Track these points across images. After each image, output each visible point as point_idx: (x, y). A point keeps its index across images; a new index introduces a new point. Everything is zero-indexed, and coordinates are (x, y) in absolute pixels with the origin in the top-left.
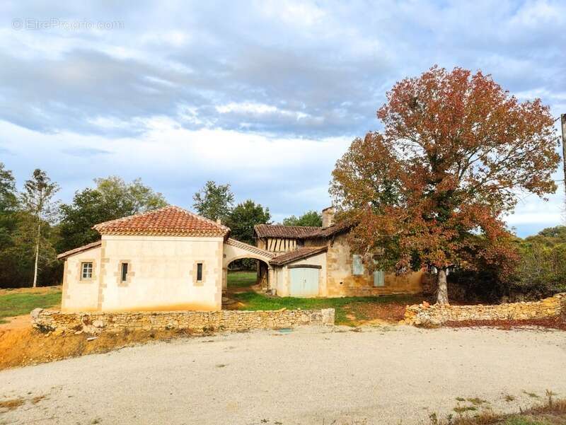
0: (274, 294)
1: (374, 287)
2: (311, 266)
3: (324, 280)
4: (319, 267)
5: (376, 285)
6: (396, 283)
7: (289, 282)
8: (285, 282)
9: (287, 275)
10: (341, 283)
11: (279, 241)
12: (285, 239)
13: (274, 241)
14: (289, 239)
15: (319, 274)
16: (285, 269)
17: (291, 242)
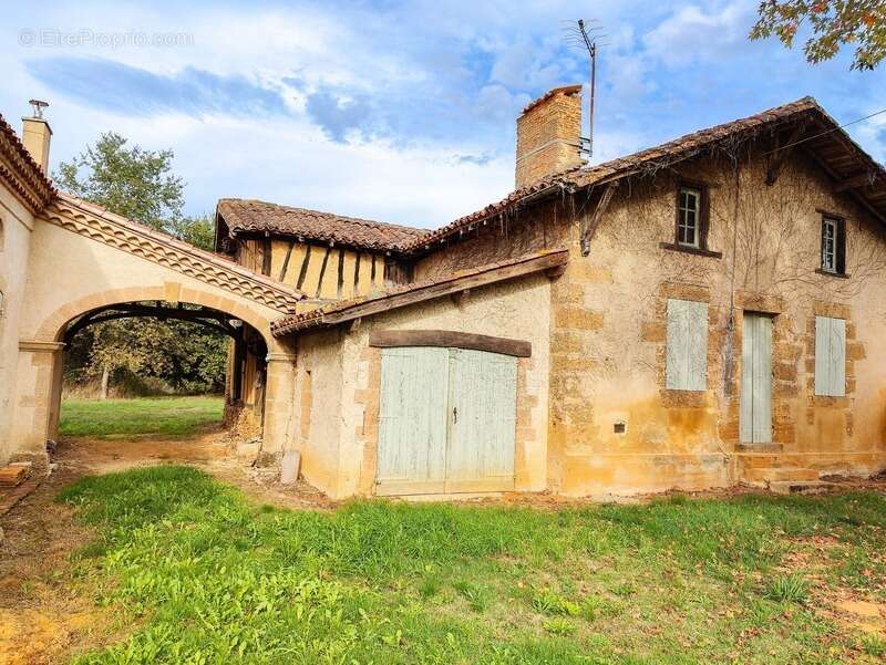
0: (288, 477)
1: (740, 447)
2: (484, 344)
3: (540, 415)
4: (520, 350)
5: (744, 439)
6: (813, 430)
7: (373, 419)
8: (353, 415)
9: (364, 383)
10: (619, 428)
11: (317, 256)
12: (344, 248)
13: (298, 256)
14: (360, 251)
15: (521, 381)
16: (355, 349)
17: (366, 266)
